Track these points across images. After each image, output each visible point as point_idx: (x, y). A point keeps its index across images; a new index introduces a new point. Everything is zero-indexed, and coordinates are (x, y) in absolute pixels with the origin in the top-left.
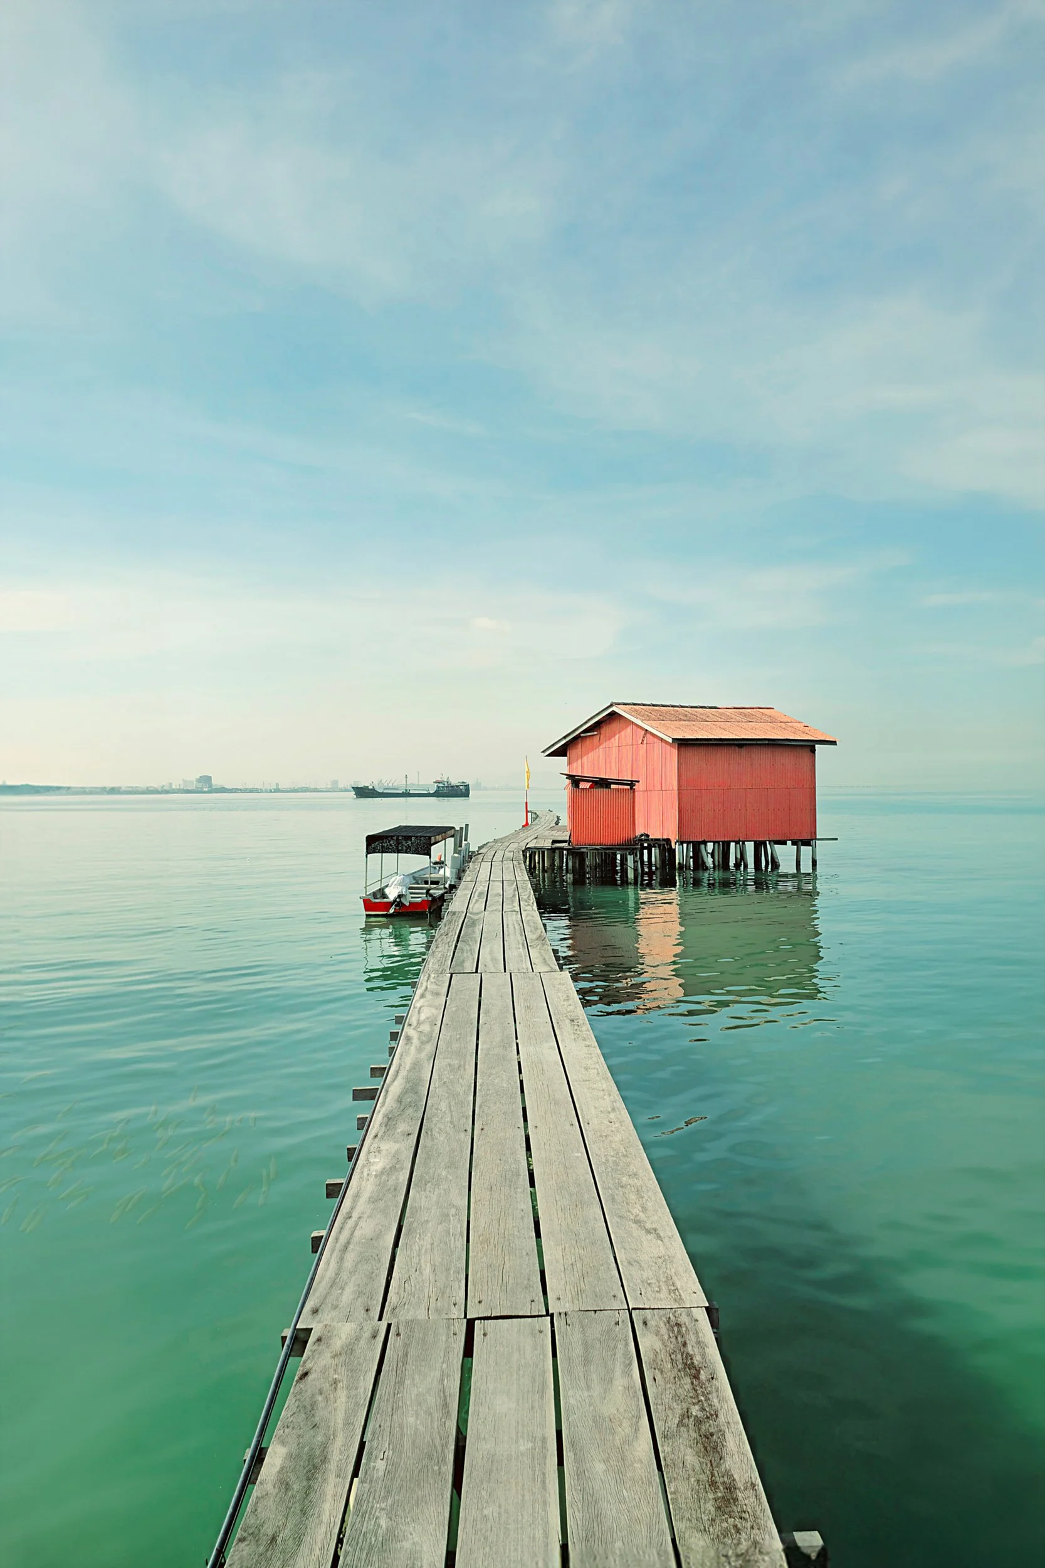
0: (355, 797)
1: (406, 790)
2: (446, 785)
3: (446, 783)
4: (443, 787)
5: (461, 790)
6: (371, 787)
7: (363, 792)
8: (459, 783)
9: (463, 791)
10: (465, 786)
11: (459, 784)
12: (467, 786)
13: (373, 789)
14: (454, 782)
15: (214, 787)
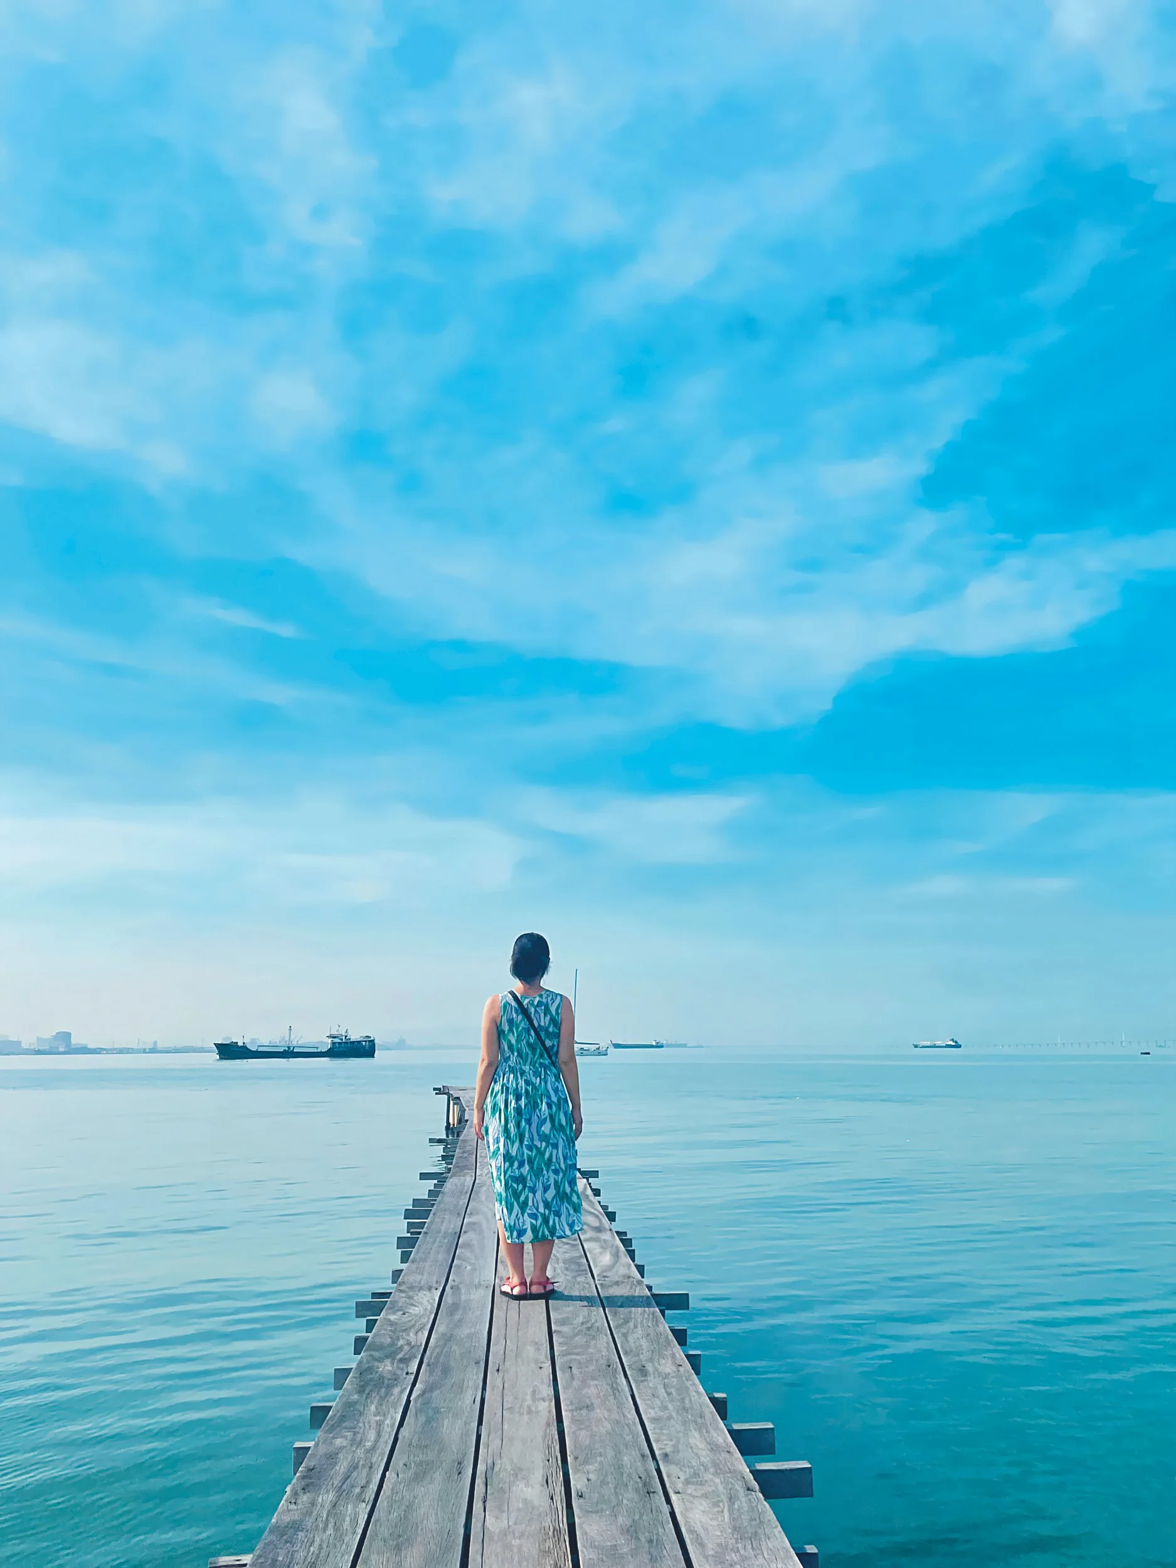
0: (218, 1057)
1: (289, 1048)
2: (344, 1041)
3: (344, 1038)
4: (339, 1043)
5: (365, 1047)
6: (241, 1044)
7: (229, 1051)
8: (361, 1037)
9: (367, 1047)
10: (369, 1041)
11: (362, 1039)
12: (372, 1043)
13: (244, 1047)
14: (354, 1036)
15: (73, 1047)
